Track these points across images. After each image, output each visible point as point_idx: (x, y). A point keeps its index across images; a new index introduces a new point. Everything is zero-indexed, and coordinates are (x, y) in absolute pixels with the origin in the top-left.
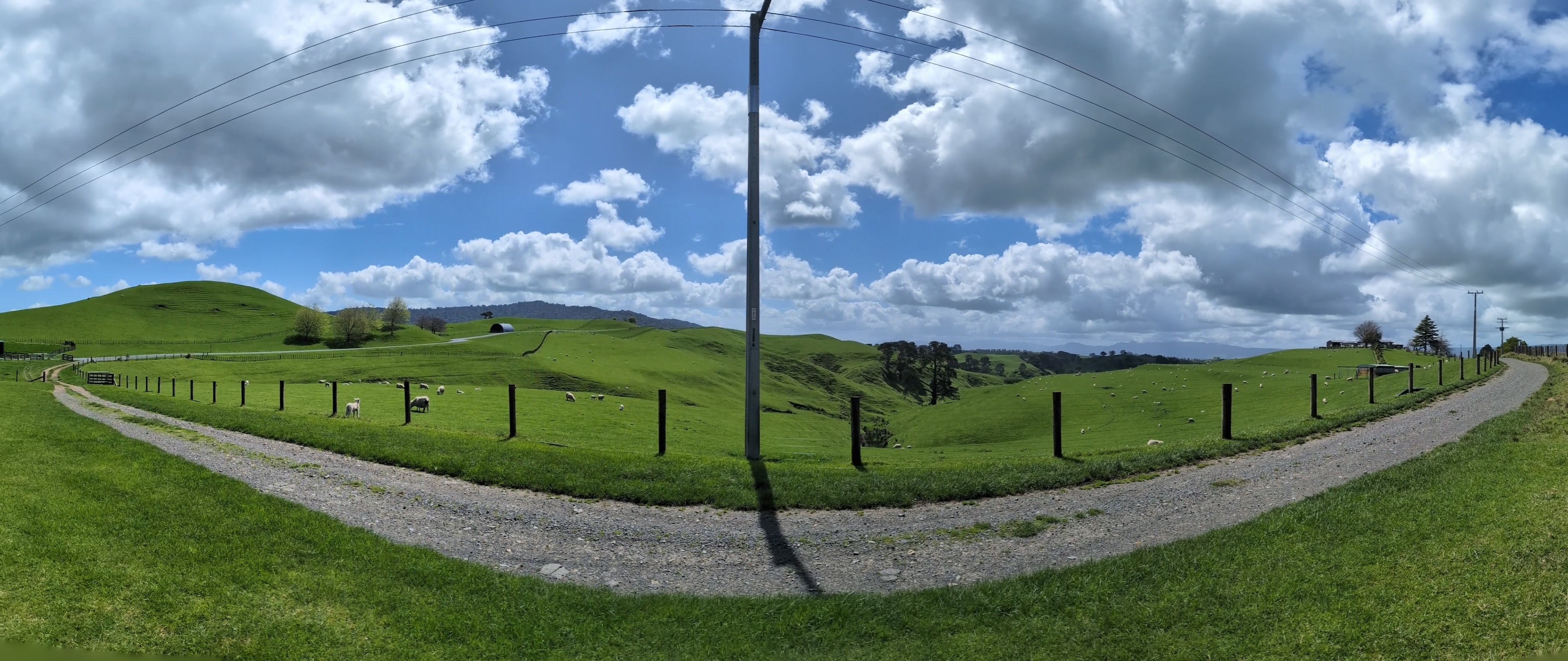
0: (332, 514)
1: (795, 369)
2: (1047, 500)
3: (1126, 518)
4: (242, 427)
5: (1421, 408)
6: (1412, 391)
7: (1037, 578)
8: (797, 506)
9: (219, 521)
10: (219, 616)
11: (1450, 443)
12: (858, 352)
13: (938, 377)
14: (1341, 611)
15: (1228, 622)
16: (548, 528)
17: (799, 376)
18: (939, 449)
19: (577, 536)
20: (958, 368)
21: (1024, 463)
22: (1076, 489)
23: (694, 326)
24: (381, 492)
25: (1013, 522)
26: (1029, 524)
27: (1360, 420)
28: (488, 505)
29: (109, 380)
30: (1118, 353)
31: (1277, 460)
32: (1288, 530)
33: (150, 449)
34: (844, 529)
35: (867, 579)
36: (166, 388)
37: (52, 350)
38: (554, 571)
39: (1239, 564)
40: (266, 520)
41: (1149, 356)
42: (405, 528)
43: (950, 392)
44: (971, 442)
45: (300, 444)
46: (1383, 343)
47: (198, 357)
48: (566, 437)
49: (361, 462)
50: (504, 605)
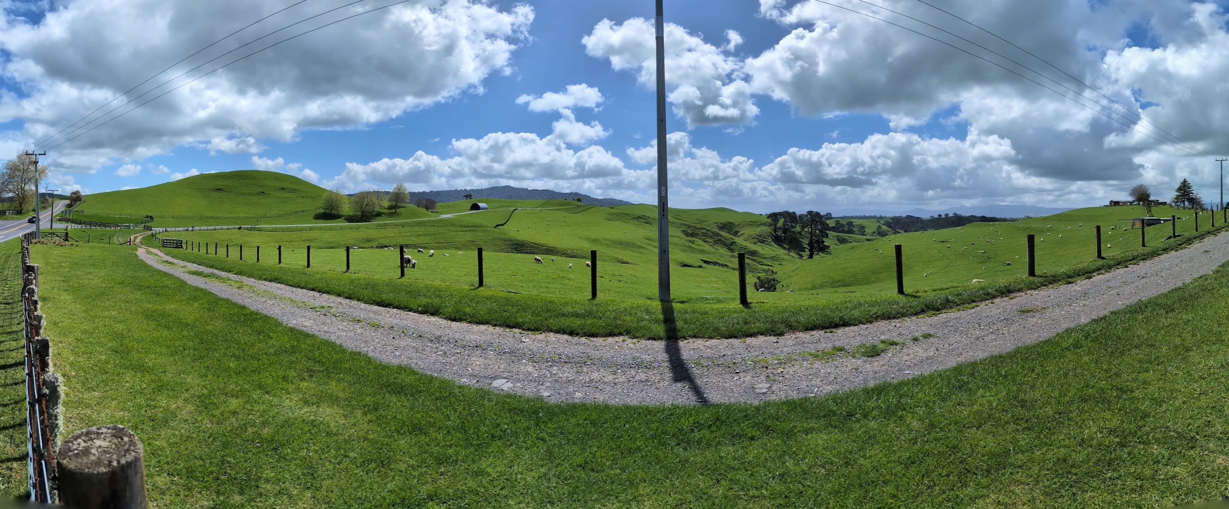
0: (338, 342)
1: (705, 235)
2: (891, 327)
3: (952, 340)
4: (277, 279)
5: (1182, 249)
6: (1175, 236)
7: (877, 389)
8: (695, 336)
9: (253, 345)
10: (246, 412)
11: (1205, 276)
12: (752, 221)
13: (814, 238)
14: (1120, 410)
15: (1027, 421)
16: (501, 353)
17: (708, 240)
18: (815, 292)
19: (522, 359)
20: (829, 230)
21: (874, 299)
22: (914, 318)
23: (627, 204)
24: (377, 326)
25: (862, 345)
26: (875, 346)
27: (1135, 259)
28: (457, 336)
29: (178, 245)
30: (951, 215)
31: (1071, 292)
32: (1077, 345)
33: (206, 293)
34: (730, 353)
35: (744, 391)
36: (222, 252)
37: (137, 222)
38: (503, 385)
39: (1038, 374)
40: (288, 345)
41: (975, 217)
42: (393, 352)
43: (823, 249)
44: (840, 286)
45: (319, 292)
46: (1151, 201)
47: (247, 229)
48: (522, 287)
49: (365, 305)
50: (460, 409)
